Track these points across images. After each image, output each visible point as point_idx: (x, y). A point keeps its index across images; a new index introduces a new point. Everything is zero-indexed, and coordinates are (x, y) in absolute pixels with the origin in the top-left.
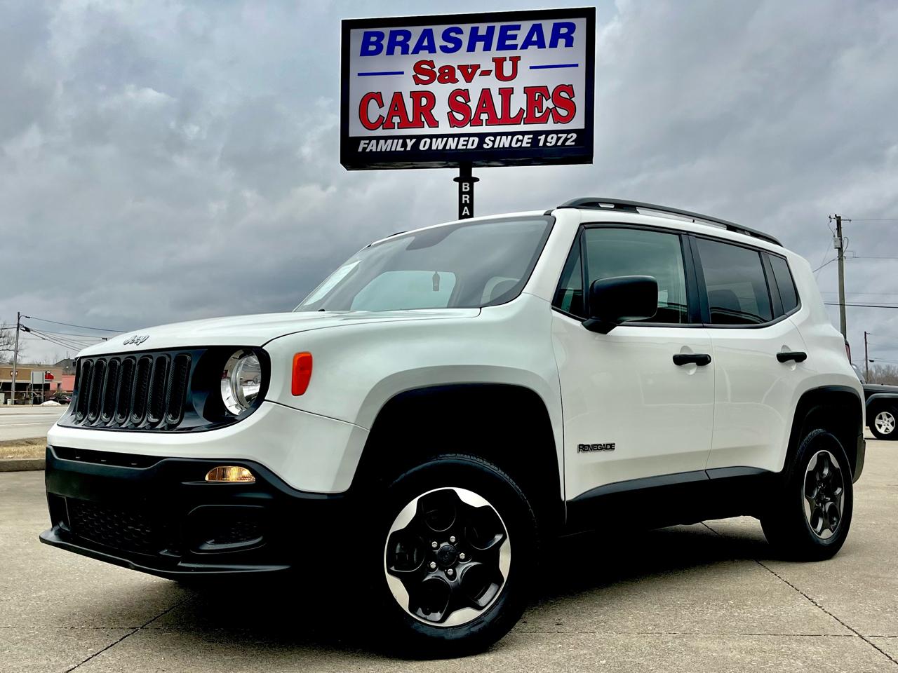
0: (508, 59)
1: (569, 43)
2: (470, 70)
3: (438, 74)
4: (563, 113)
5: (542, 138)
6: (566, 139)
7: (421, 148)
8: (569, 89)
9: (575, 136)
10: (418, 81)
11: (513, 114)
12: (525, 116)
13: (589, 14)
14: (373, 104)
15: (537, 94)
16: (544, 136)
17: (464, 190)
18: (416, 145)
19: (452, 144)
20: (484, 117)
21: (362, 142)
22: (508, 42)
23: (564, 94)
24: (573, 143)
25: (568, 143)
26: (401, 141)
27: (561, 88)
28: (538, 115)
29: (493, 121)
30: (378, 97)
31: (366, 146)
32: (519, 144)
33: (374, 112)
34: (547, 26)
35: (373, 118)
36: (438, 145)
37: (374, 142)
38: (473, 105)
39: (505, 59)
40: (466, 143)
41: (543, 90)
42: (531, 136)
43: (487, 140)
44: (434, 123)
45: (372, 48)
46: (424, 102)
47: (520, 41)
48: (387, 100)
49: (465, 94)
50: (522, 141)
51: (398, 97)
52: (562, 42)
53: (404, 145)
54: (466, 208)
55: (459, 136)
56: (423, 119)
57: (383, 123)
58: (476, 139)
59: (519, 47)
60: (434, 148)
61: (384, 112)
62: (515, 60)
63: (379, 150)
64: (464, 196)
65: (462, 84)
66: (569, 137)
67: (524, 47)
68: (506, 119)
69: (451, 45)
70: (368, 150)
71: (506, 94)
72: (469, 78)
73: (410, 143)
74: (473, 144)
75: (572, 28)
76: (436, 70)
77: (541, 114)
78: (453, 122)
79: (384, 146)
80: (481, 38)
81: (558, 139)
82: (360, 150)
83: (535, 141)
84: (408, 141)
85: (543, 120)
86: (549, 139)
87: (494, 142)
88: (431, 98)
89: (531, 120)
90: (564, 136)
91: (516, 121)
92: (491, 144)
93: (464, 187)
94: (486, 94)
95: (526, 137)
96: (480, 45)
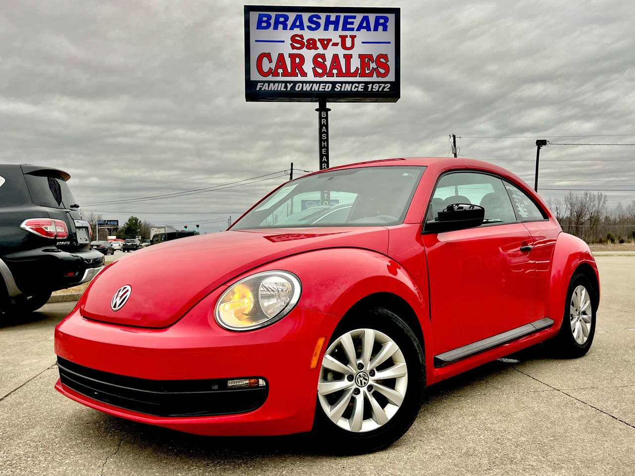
0: (349, 36)
1: (385, 29)
2: (326, 42)
3: (306, 44)
4: (382, 71)
5: (370, 86)
6: (384, 87)
7: (297, 89)
8: (385, 57)
9: (389, 85)
10: (293, 47)
11: (353, 70)
12: (359, 72)
13: (397, 12)
14: (265, 60)
15: (366, 59)
16: (371, 85)
17: (322, 116)
18: (293, 87)
19: (315, 87)
20: (335, 71)
21: (259, 84)
22: (349, 26)
23: (382, 60)
24: (388, 90)
25: (385, 90)
26: (284, 84)
27: (380, 56)
28: (367, 72)
29: (340, 74)
30: (268, 56)
31: (262, 86)
32: (356, 89)
33: (266, 66)
34: (372, 17)
35: (265, 69)
36: (307, 88)
37: (266, 84)
38: (328, 64)
39: (347, 36)
40: (324, 87)
41: (370, 57)
42: (364, 85)
43: (337, 86)
44: (304, 74)
45: (264, 24)
46: (297, 60)
47: (356, 26)
48: (275, 58)
49: (323, 56)
50: (358, 87)
51: (281, 56)
52: (381, 28)
53: (286, 87)
54: (324, 127)
55: (320, 83)
56: (297, 71)
57: (272, 73)
58: (331, 85)
59: (355, 29)
60: (304, 89)
61: (273, 65)
62: (353, 37)
63: (270, 89)
64: (323, 120)
65: (321, 51)
66: (386, 86)
67: (358, 29)
68: (348, 74)
69: (314, 26)
70: (263, 89)
71: (348, 58)
72: (325, 47)
73: (289, 86)
74: (328, 88)
75: (386, 20)
76: (305, 41)
77: (369, 71)
78: (316, 74)
79: (273, 87)
80: (332, 23)
81: (380, 87)
82: (258, 89)
83: (366, 88)
84: (288, 84)
85: (371, 75)
86: (374, 87)
87: (341, 87)
88: (302, 58)
89: (363, 74)
90: (383, 85)
91: (354, 75)
92: (339, 89)
93: (322, 114)
94: (336, 57)
95: (361, 85)
96: (331, 27)
